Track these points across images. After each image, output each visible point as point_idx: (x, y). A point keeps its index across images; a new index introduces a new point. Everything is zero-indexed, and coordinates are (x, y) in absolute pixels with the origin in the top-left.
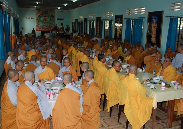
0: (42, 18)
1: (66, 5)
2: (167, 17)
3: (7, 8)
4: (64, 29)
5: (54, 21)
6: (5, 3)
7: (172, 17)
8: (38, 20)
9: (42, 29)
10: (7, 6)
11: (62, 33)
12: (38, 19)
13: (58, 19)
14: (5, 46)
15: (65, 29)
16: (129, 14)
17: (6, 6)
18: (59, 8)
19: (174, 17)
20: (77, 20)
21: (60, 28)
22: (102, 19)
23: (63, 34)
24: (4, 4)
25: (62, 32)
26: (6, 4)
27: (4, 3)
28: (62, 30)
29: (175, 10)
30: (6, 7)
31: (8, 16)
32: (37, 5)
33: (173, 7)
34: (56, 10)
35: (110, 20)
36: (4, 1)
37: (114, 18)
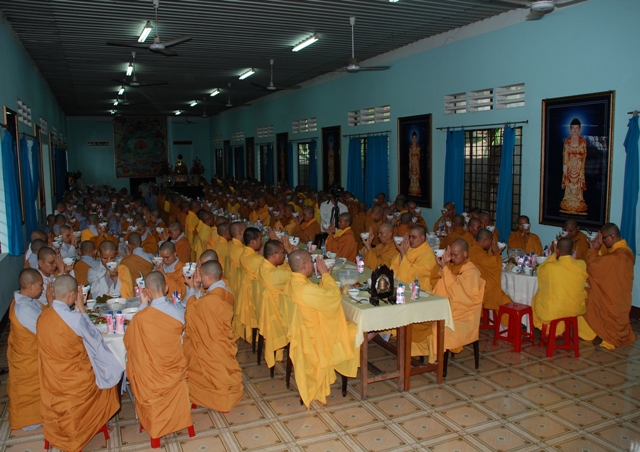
0: (132, 143)
1: (193, 104)
2: (441, 129)
3: (30, 124)
4: (186, 169)
5: (164, 149)
6: (24, 111)
7: (451, 130)
8: (121, 149)
9: (131, 173)
10: (30, 117)
11: (182, 183)
12: (119, 146)
13: (175, 143)
14: (23, 223)
15: (189, 170)
16: (356, 124)
17: (25, 119)
18: (178, 113)
19: (456, 129)
20: (227, 143)
21: (177, 168)
22: (290, 138)
23: (185, 183)
24: (20, 116)
25: (182, 180)
26: (25, 115)
27: (20, 111)
28: (182, 173)
29: (458, 112)
30: (26, 122)
31: (30, 143)
32: (121, 97)
33: (452, 105)
34: (170, 119)
35: (310, 141)
36: (20, 108)
37: (320, 136)
